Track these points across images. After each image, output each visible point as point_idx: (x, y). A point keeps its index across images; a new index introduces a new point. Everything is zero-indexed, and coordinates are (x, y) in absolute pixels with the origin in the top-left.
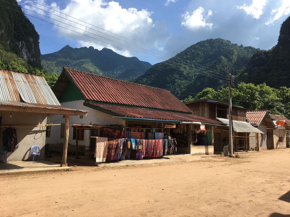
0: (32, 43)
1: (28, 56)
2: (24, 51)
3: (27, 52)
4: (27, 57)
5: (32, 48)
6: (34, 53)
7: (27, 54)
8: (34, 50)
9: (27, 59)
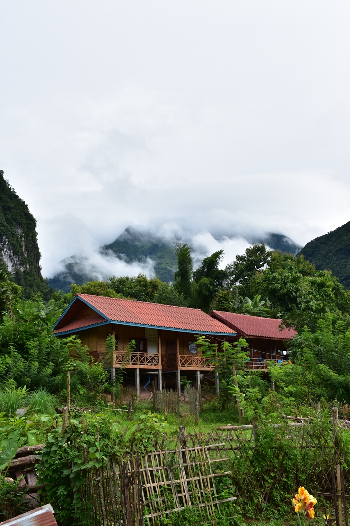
0: (22, 237)
1: (14, 263)
2: (5, 254)
3: (12, 254)
4: (12, 265)
5: (21, 247)
6: (25, 255)
7: (11, 259)
8: (25, 250)
9: (13, 268)
